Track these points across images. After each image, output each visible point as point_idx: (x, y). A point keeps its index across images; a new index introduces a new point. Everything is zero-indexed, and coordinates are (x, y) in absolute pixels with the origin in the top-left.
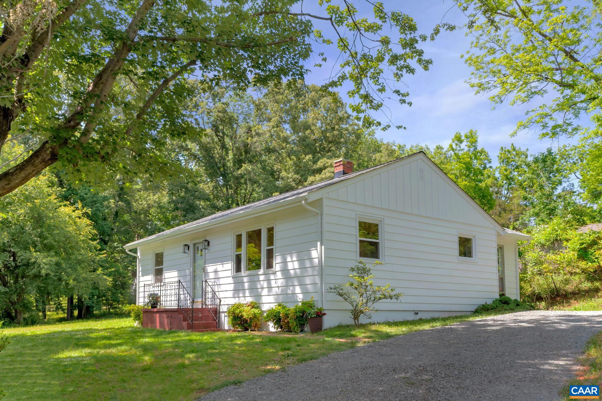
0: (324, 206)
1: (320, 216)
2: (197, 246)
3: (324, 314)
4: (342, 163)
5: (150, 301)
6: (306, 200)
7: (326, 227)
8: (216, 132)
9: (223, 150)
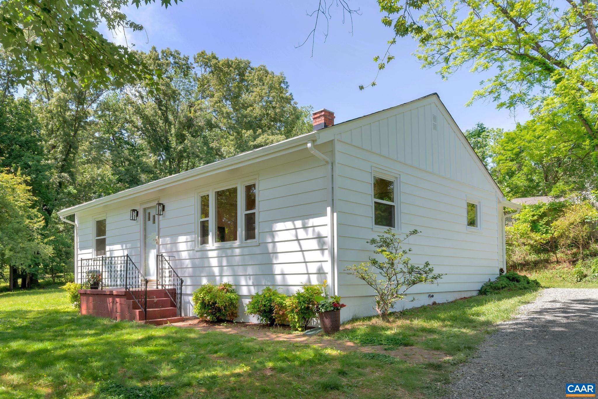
0: (337, 153)
1: (330, 167)
2: (148, 211)
3: (343, 306)
4: (323, 113)
5: (89, 281)
6: (313, 141)
7: (338, 181)
8: (159, 105)
9: (166, 124)
